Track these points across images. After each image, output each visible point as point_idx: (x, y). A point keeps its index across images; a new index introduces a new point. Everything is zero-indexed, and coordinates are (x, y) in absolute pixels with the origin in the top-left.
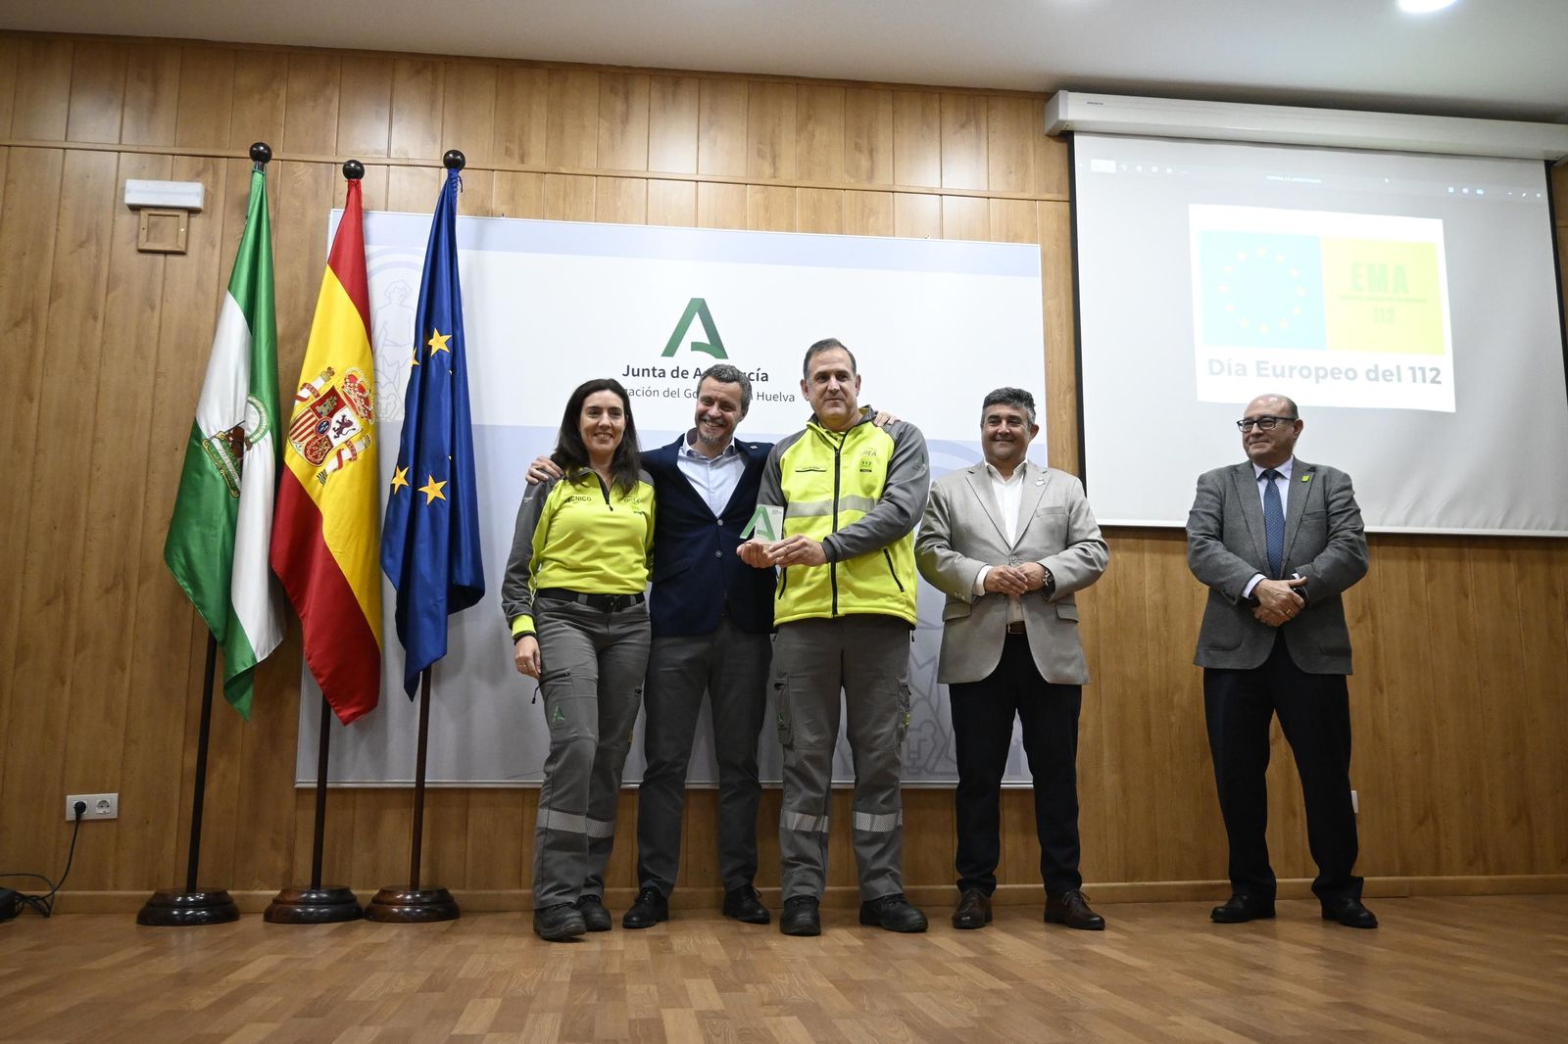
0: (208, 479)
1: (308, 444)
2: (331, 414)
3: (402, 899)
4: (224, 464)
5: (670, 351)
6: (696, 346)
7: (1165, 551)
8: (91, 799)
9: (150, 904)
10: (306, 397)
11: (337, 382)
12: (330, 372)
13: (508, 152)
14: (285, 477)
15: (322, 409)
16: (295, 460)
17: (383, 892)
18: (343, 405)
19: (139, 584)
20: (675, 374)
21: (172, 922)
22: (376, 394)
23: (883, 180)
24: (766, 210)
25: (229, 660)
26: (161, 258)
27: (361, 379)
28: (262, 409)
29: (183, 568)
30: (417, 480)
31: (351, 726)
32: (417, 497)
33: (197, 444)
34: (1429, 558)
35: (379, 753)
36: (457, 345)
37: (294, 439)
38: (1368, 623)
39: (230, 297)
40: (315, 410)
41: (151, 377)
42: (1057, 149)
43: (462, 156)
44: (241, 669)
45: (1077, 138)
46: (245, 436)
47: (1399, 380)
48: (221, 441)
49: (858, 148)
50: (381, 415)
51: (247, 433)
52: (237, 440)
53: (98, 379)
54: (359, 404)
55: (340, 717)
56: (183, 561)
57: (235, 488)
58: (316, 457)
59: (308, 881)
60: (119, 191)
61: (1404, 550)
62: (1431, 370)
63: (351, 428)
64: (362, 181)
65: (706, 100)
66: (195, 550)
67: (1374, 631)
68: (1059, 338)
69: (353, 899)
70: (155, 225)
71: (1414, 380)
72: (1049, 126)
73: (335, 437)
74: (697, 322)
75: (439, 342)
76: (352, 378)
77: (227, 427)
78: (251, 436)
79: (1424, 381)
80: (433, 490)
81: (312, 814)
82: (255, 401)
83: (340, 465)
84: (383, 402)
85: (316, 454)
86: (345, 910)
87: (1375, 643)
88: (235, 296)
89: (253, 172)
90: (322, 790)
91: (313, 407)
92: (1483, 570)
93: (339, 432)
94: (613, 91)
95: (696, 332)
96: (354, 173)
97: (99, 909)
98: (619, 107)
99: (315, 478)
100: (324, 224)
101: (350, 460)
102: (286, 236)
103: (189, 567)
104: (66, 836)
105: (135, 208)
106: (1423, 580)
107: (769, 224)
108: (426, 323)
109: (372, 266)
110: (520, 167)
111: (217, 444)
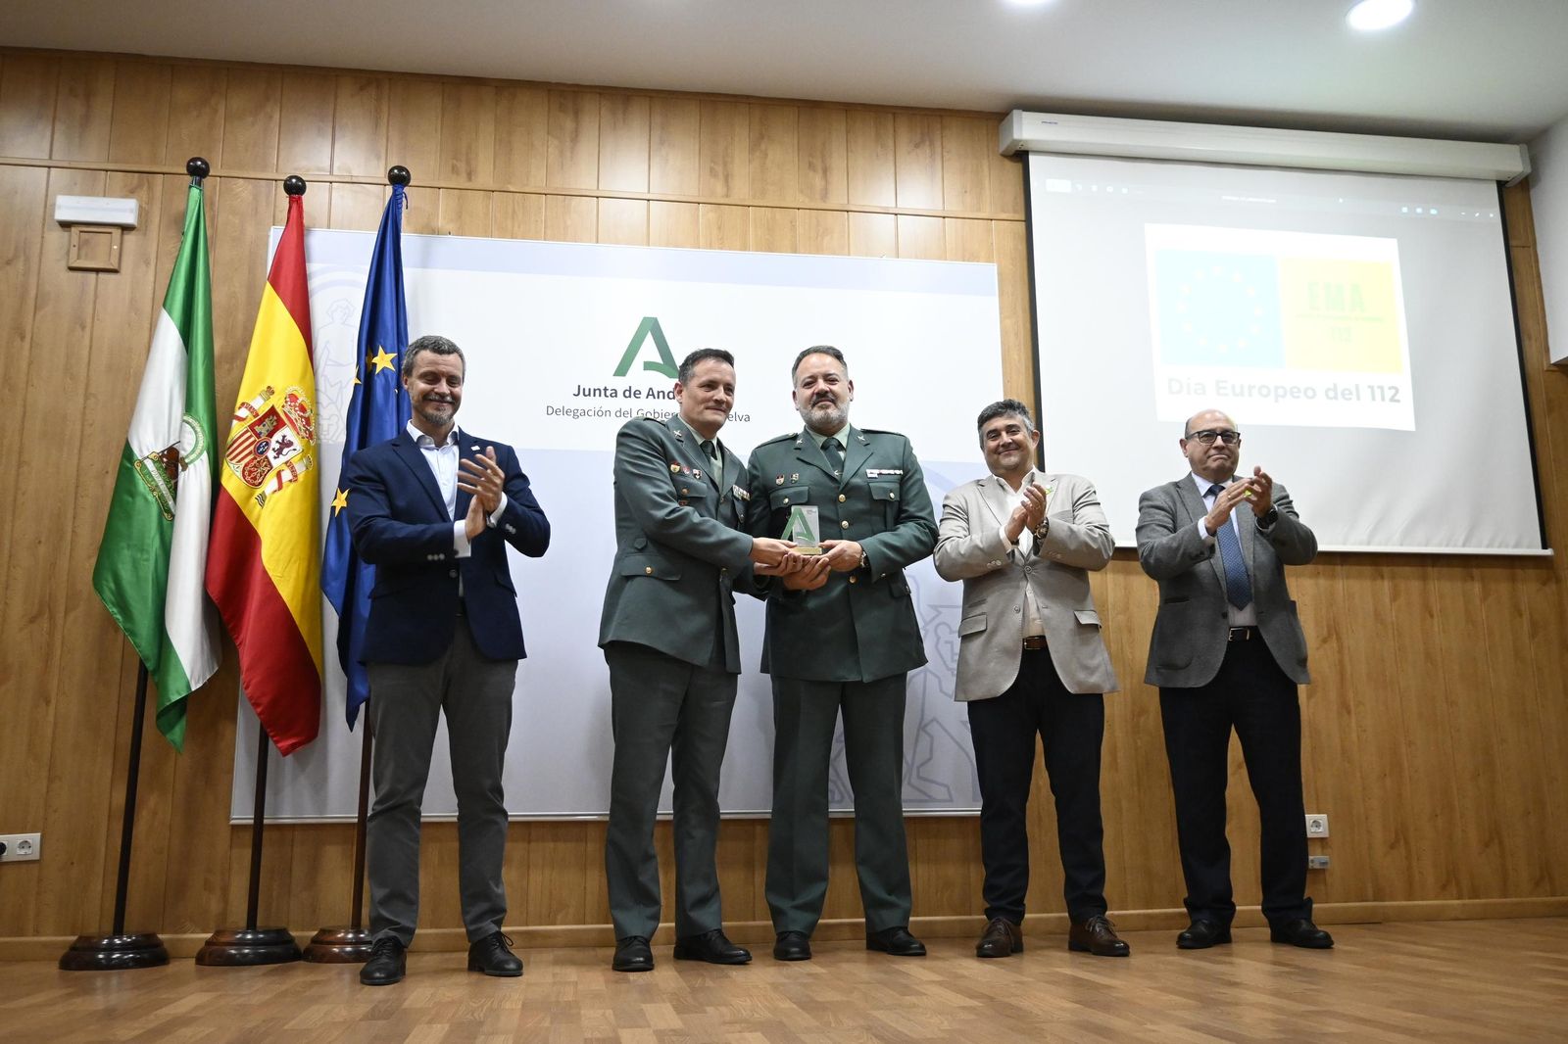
0: (139, 502)
1: (246, 465)
2: (271, 434)
3: (343, 938)
4: (157, 486)
5: (622, 370)
6: (648, 366)
7: (1125, 573)
8: (11, 840)
9: (73, 948)
10: (244, 417)
11: (278, 402)
12: (270, 391)
13: (455, 170)
14: (222, 502)
15: (263, 430)
16: (233, 480)
17: (323, 932)
18: (284, 424)
19: (66, 613)
20: (627, 394)
21: (98, 966)
22: (317, 414)
23: (837, 200)
24: (719, 228)
25: (162, 688)
26: (93, 276)
27: (302, 398)
28: (198, 429)
29: (112, 593)
31: (289, 757)
33: (129, 465)
34: (1393, 578)
35: (320, 785)
37: (231, 460)
39: (164, 314)
40: (253, 430)
41: (81, 400)
42: (1013, 169)
43: (408, 172)
44: (175, 698)
45: (1033, 159)
46: (180, 456)
47: (1358, 398)
48: (154, 462)
49: (811, 166)
50: (322, 437)
51: (183, 454)
52: (172, 461)
53: (25, 401)
54: (299, 424)
55: (280, 748)
56: (112, 585)
57: (168, 511)
58: (255, 478)
59: (243, 923)
60: (48, 207)
62: (1390, 388)
63: (292, 448)
64: (305, 197)
65: (657, 119)
66: (126, 573)
67: (1340, 651)
68: (1016, 357)
69: (291, 940)
70: (87, 242)
71: (1374, 399)
72: (1003, 147)
73: (275, 458)
74: (649, 342)
75: (383, 361)
76: (293, 397)
77: (160, 447)
78: (187, 456)
79: (1383, 399)
81: (248, 853)
82: (191, 420)
83: (280, 487)
84: (324, 423)
85: (254, 476)
86: (282, 951)
87: (1341, 662)
88: (170, 313)
89: (190, 187)
90: (258, 826)
91: (252, 427)
92: (1445, 589)
93: (279, 452)
94: (563, 109)
95: (649, 351)
96: (295, 189)
97: (22, 954)
98: (569, 124)
99: (253, 500)
100: (263, 242)
101: (291, 481)
102: (224, 253)
103: (120, 595)
105: (66, 225)
106: (1387, 600)
107: (722, 243)
108: (369, 341)
109: (314, 284)
110: (467, 185)
111: (150, 466)
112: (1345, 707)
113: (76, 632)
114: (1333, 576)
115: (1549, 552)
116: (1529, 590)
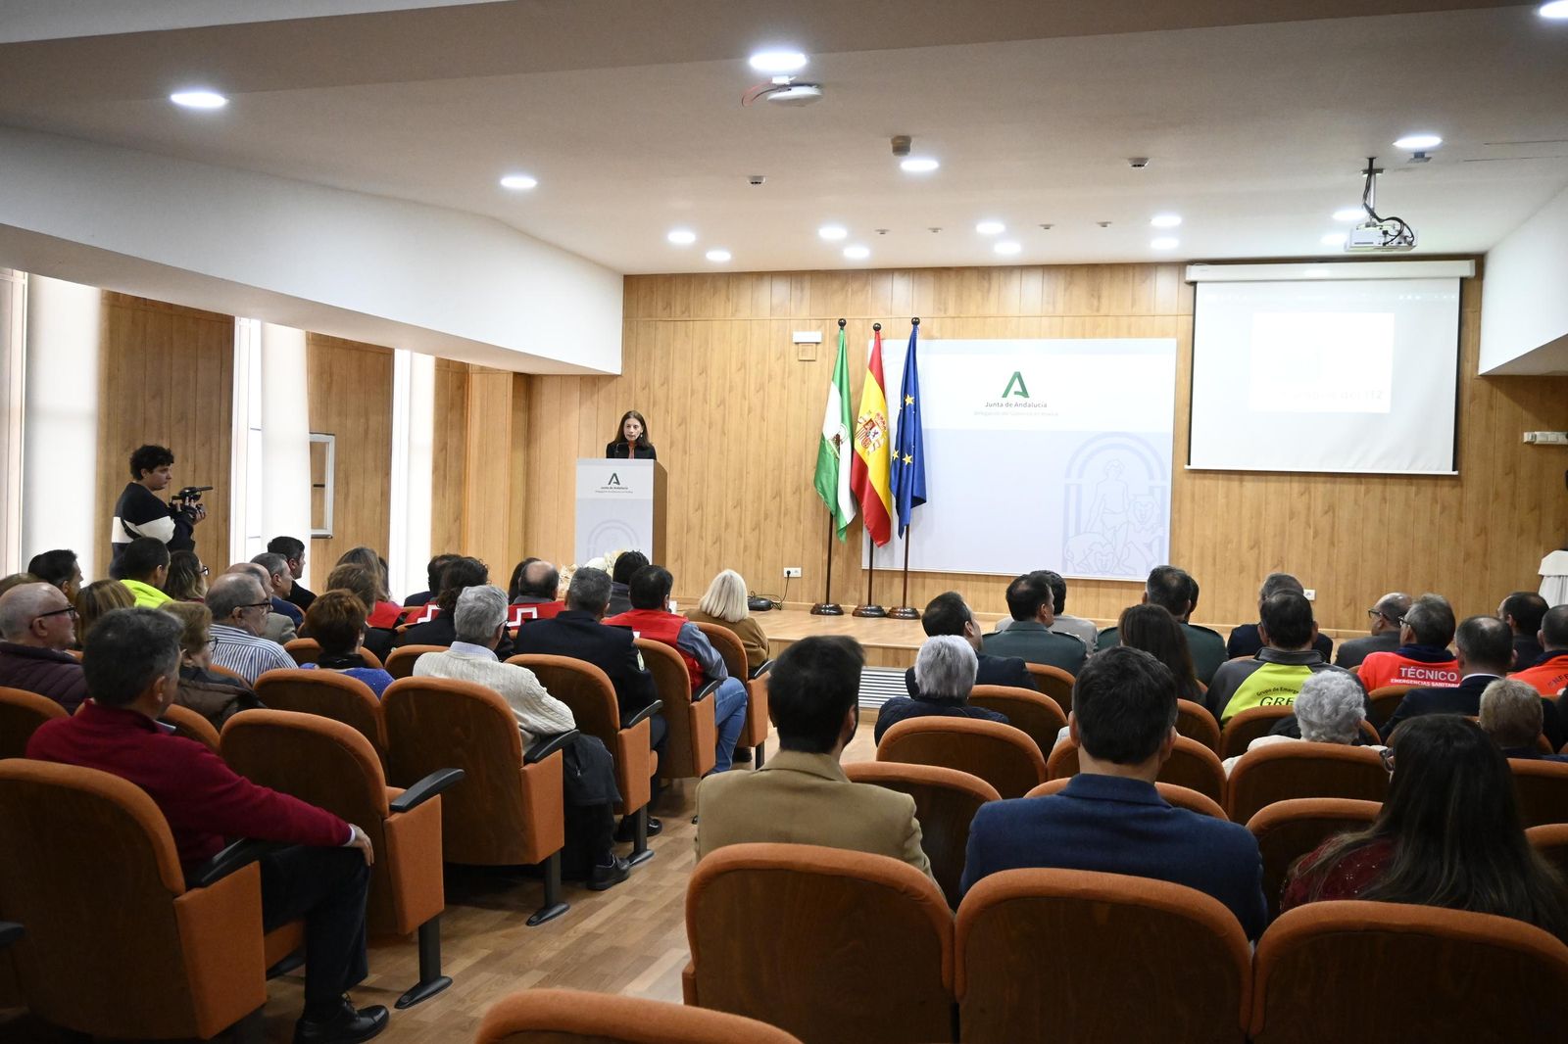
0: (828, 455)
1: (863, 441)
2: (871, 429)
3: (900, 611)
4: (833, 449)
5: (1005, 395)
6: (1016, 393)
7: (1229, 480)
8: (792, 570)
9: (814, 607)
10: (862, 422)
11: (873, 417)
12: (870, 412)
13: (940, 310)
14: (855, 455)
15: (868, 427)
17: (893, 608)
18: (875, 425)
19: (805, 494)
20: (1007, 405)
21: (821, 614)
22: (887, 416)
23: (1103, 312)
24: (1050, 328)
25: (838, 522)
26: (807, 363)
27: (882, 415)
28: (846, 426)
29: (820, 488)
30: (902, 455)
31: (881, 548)
32: (902, 462)
33: (823, 442)
34: (1367, 484)
35: (892, 557)
36: (916, 401)
37: (858, 439)
38: (1331, 513)
39: (833, 384)
42: (1192, 288)
43: (919, 318)
44: (842, 527)
45: (1198, 285)
46: (840, 438)
47: (1359, 397)
48: (832, 440)
49: (1093, 295)
50: (889, 427)
52: (838, 440)
53: (787, 412)
54: (881, 425)
55: (877, 543)
56: (820, 485)
57: (837, 460)
59: (867, 603)
60: (791, 336)
61: (1353, 480)
62: (1378, 392)
63: (878, 434)
64: (881, 331)
66: (824, 482)
69: (883, 610)
70: (804, 349)
71: (1367, 397)
72: (1185, 280)
73: (873, 438)
74: (1017, 381)
75: (909, 400)
76: (878, 413)
77: (834, 434)
78: (842, 438)
79: (1373, 397)
80: (907, 459)
81: (868, 579)
82: (843, 423)
83: (875, 449)
84: (890, 424)
85: (865, 445)
86: (881, 614)
88: (835, 383)
89: (840, 331)
90: (871, 570)
91: (864, 426)
92: (1397, 490)
93: (874, 436)
94: (984, 279)
95: (1017, 386)
96: (877, 329)
97: (797, 609)
98: (986, 284)
99: (865, 454)
100: (866, 346)
101: (878, 446)
102: (853, 352)
103: (823, 488)
104: (785, 583)
105: (797, 343)
106: (1362, 494)
108: (905, 392)
109: (884, 364)
110: (944, 316)
111: (831, 443)
112: (1332, 544)
113: (808, 496)
114: (1335, 483)
115: (1456, 473)
116: (1446, 491)
